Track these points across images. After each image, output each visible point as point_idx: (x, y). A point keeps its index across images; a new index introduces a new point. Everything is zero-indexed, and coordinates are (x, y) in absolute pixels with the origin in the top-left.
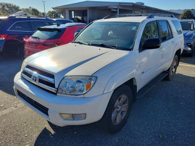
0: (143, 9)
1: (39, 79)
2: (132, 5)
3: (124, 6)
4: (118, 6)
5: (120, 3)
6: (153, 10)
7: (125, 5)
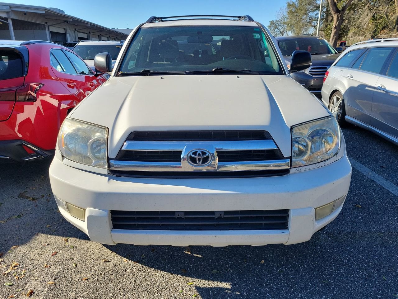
0: (67, 22)
1: (218, 152)
2: (44, 12)
3: (25, 14)
4: (8, 13)
5: (11, 6)
6: (88, 27)
7: (26, 10)
